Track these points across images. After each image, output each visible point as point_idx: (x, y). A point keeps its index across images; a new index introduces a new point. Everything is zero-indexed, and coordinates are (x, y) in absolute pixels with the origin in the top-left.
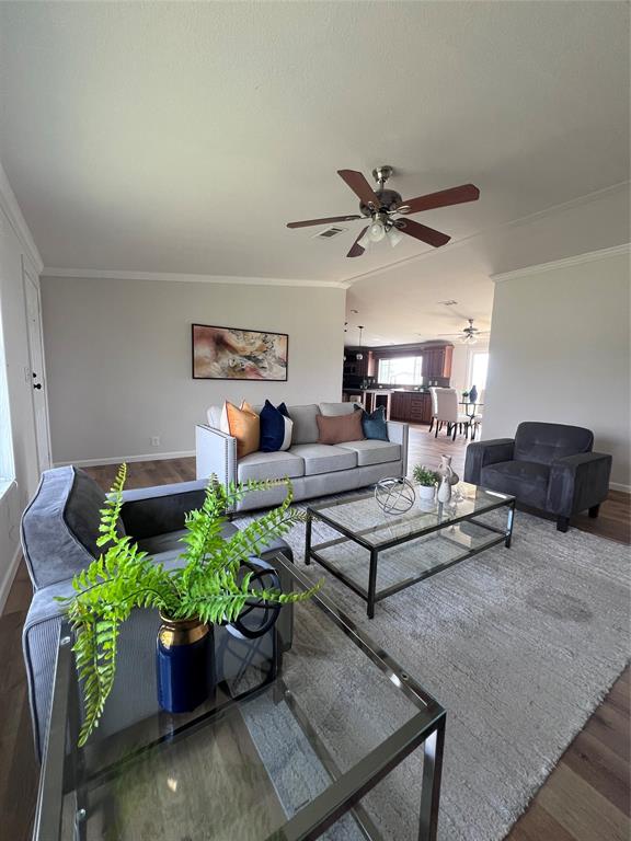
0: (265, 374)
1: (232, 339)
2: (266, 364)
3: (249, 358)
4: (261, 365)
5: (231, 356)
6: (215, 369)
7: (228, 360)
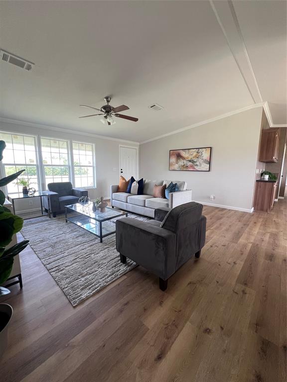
0: (197, 168)
1: (183, 154)
2: (198, 163)
3: (190, 161)
4: (195, 164)
5: (182, 161)
6: (176, 166)
7: (181, 162)
